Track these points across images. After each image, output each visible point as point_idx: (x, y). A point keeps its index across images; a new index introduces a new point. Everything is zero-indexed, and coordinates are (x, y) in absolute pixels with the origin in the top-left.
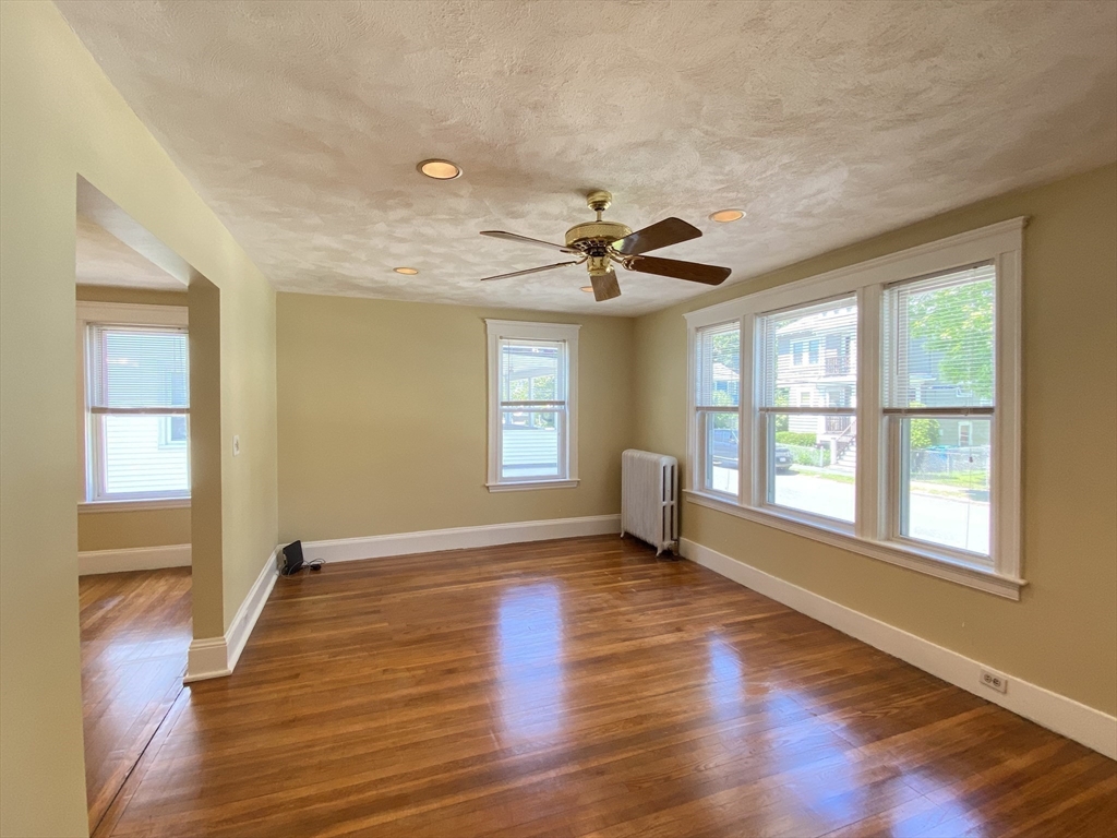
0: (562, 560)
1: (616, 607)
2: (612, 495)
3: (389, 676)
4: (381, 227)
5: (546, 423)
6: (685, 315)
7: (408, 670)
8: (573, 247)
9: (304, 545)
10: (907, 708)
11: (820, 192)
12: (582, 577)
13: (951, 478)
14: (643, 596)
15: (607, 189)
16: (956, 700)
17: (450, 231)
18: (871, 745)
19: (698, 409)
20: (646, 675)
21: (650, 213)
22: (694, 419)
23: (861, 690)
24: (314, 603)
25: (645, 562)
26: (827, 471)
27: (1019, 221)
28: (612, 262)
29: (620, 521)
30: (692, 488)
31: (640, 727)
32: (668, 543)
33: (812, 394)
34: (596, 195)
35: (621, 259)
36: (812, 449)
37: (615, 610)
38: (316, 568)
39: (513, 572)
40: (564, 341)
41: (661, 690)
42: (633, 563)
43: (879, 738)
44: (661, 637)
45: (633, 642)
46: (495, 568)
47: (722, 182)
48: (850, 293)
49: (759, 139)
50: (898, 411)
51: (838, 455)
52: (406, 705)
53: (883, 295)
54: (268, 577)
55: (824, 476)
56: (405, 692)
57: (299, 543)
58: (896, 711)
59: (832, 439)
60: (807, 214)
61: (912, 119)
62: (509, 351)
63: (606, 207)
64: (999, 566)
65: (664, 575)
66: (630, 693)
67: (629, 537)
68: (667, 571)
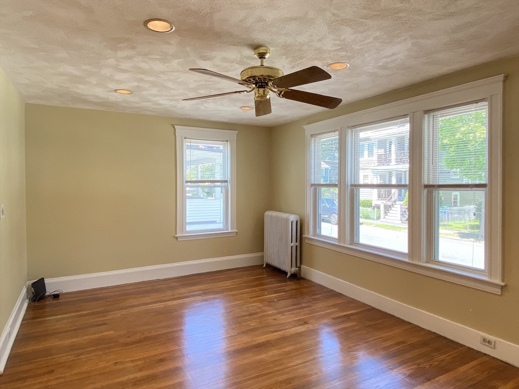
0: (228, 284)
1: (265, 311)
2: (258, 240)
3: (118, 367)
4: (112, 61)
5: (206, 194)
6: (305, 127)
7: (132, 361)
8: (246, 81)
9: (47, 281)
10: (442, 361)
11: (394, 54)
12: (242, 293)
13: (449, 226)
14: (282, 303)
15: (267, 45)
16: (468, 354)
17: (158, 66)
18: (426, 384)
19: (312, 185)
20: (289, 353)
21: (292, 62)
22: (310, 192)
23: (416, 352)
24: (58, 320)
25: (280, 282)
26: (378, 222)
27: (501, 77)
28: (271, 92)
29: (263, 257)
30: (308, 233)
31: (289, 385)
32: (294, 269)
33: (369, 177)
34: (261, 49)
35: (276, 90)
36: (370, 209)
37: (265, 313)
38: (56, 296)
39: (196, 293)
40: (227, 141)
41: (299, 361)
42: (273, 283)
43: (429, 380)
44: (296, 328)
45: (279, 333)
46: (183, 290)
47: (338, 45)
48: (405, 116)
49: (365, 20)
50: (433, 186)
51: (385, 213)
52: (134, 385)
53: (424, 117)
54: (22, 304)
55: (377, 226)
56: (131, 376)
57: (43, 279)
58: (437, 363)
59: (381, 203)
60: (384, 67)
61: (451, 15)
62: (190, 147)
63: (266, 57)
64: (490, 275)
65: (292, 290)
66: (281, 365)
67: (269, 266)
68: (294, 287)
